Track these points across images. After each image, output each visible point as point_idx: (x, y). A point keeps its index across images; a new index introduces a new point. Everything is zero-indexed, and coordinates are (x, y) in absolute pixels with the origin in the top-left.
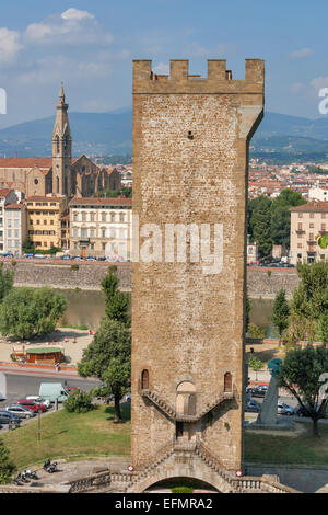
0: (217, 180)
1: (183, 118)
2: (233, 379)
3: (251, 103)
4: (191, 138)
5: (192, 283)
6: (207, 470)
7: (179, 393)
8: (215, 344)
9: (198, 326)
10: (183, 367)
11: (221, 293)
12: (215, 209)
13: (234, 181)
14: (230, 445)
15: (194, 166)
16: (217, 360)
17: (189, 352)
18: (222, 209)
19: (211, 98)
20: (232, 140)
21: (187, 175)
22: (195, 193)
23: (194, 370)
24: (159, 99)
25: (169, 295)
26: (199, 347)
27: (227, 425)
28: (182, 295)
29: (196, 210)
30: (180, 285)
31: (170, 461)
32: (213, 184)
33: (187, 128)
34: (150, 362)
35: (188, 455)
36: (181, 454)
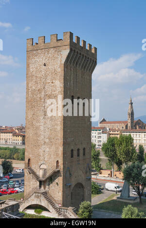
0: (54, 81)
1: (42, 58)
2: (60, 163)
3: (65, 49)
4: (45, 65)
5: (45, 123)
6: (46, 202)
7: (40, 169)
8: (53, 148)
9: (47, 140)
10: (42, 158)
11: (55, 127)
12: (53, 93)
13: (60, 81)
14: (59, 192)
15: (46, 76)
16: (54, 155)
17: (44, 151)
18: (55, 93)
19: (52, 49)
20: (59, 65)
21: (44, 80)
22: (46, 87)
23: (46, 159)
24: (35, 52)
25: (38, 128)
26: (48, 149)
27: (57, 183)
28: (42, 128)
29: (47, 94)
30: (41, 124)
31: (33, 197)
32: (52, 83)
33: (44, 62)
34: (31, 156)
35: (39, 195)
36: (37, 194)
